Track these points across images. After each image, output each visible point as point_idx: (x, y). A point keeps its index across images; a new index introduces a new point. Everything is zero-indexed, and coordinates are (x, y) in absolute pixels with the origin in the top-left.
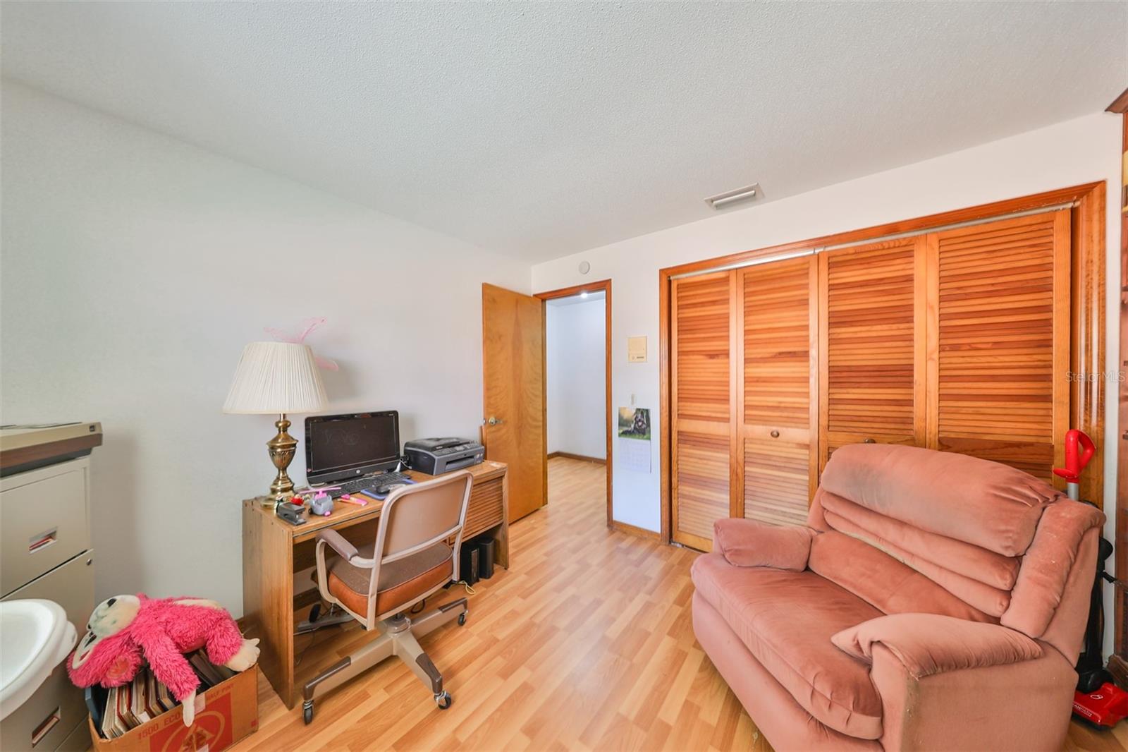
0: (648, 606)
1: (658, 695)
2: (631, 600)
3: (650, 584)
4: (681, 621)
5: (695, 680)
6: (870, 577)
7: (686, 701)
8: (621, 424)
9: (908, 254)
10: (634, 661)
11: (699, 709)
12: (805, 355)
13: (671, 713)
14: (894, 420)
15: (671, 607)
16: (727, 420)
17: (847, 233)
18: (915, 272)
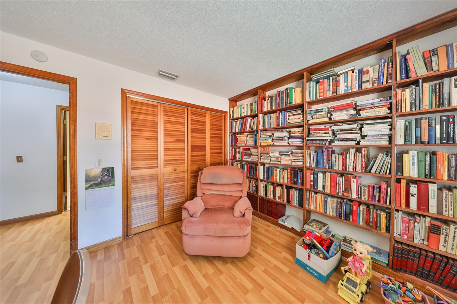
0: (153, 267)
1: (196, 285)
2: (143, 273)
3: (141, 259)
4: (171, 258)
5: (197, 268)
6: (219, 201)
7: (203, 276)
8: (87, 181)
9: (204, 116)
10: (176, 288)
11: (207, 273)
12: (183, 141)
13: (204, 284)
14: (201, 160)
15: (161, 258)
16: (157, 167)
17: (190, 104)
18: (206, 121)
